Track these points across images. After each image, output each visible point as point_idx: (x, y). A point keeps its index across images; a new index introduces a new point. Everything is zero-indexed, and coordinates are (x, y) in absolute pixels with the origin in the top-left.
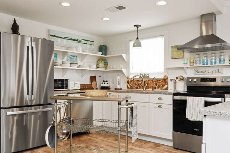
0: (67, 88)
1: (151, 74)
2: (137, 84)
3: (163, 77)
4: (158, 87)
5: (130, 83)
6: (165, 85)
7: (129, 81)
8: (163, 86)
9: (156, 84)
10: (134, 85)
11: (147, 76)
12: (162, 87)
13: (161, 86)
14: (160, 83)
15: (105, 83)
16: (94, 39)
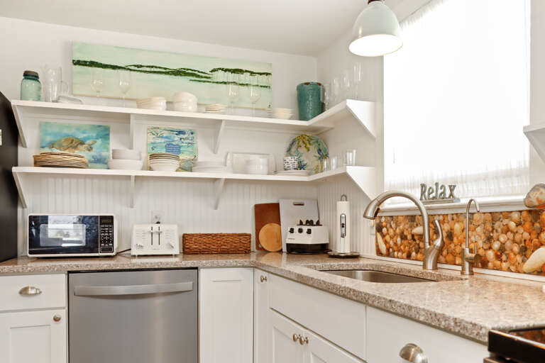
0: (111, 250)
1: (464, 181)
2: (409, 237)
3: (522, 198)
4: (498, 257)
5: (384, 230)
6: (536, 247)
7: (383, 219)
8: (525, 252)
9: (489, 239)
10: (399, 239)
11: (448, 192)
12: (519, 258)
13: (516, 249)
14: (507, 230)
15: (300, 231)
16: (271, 65)
